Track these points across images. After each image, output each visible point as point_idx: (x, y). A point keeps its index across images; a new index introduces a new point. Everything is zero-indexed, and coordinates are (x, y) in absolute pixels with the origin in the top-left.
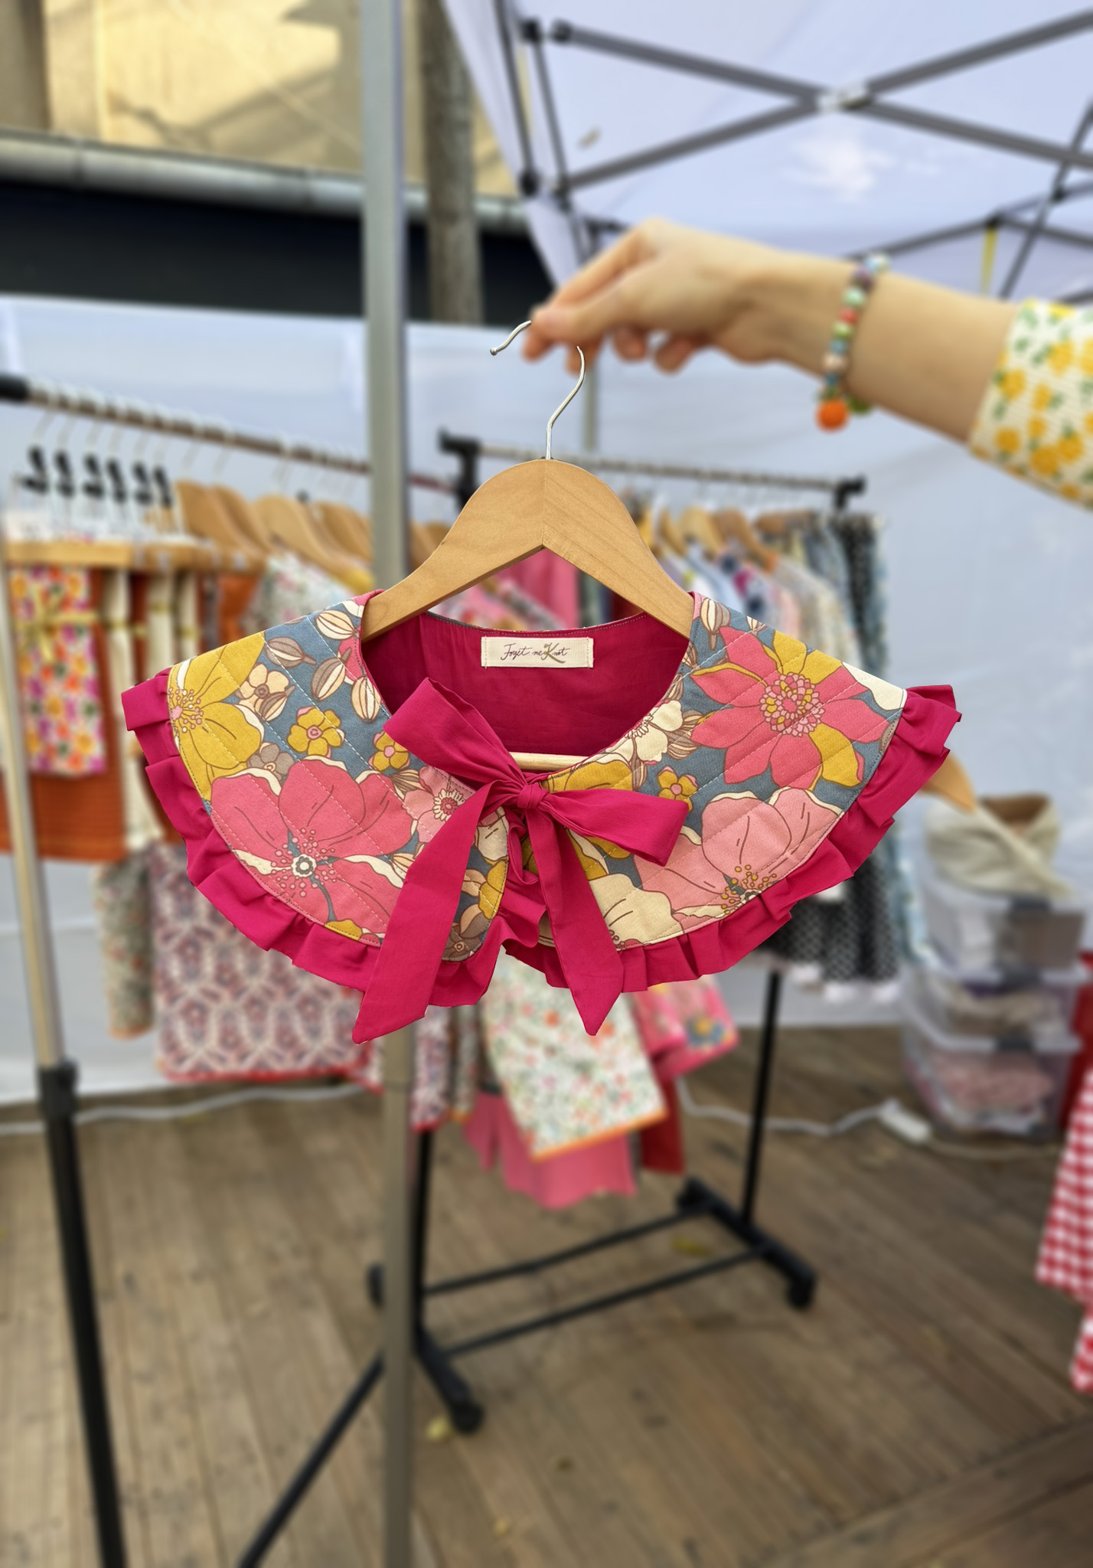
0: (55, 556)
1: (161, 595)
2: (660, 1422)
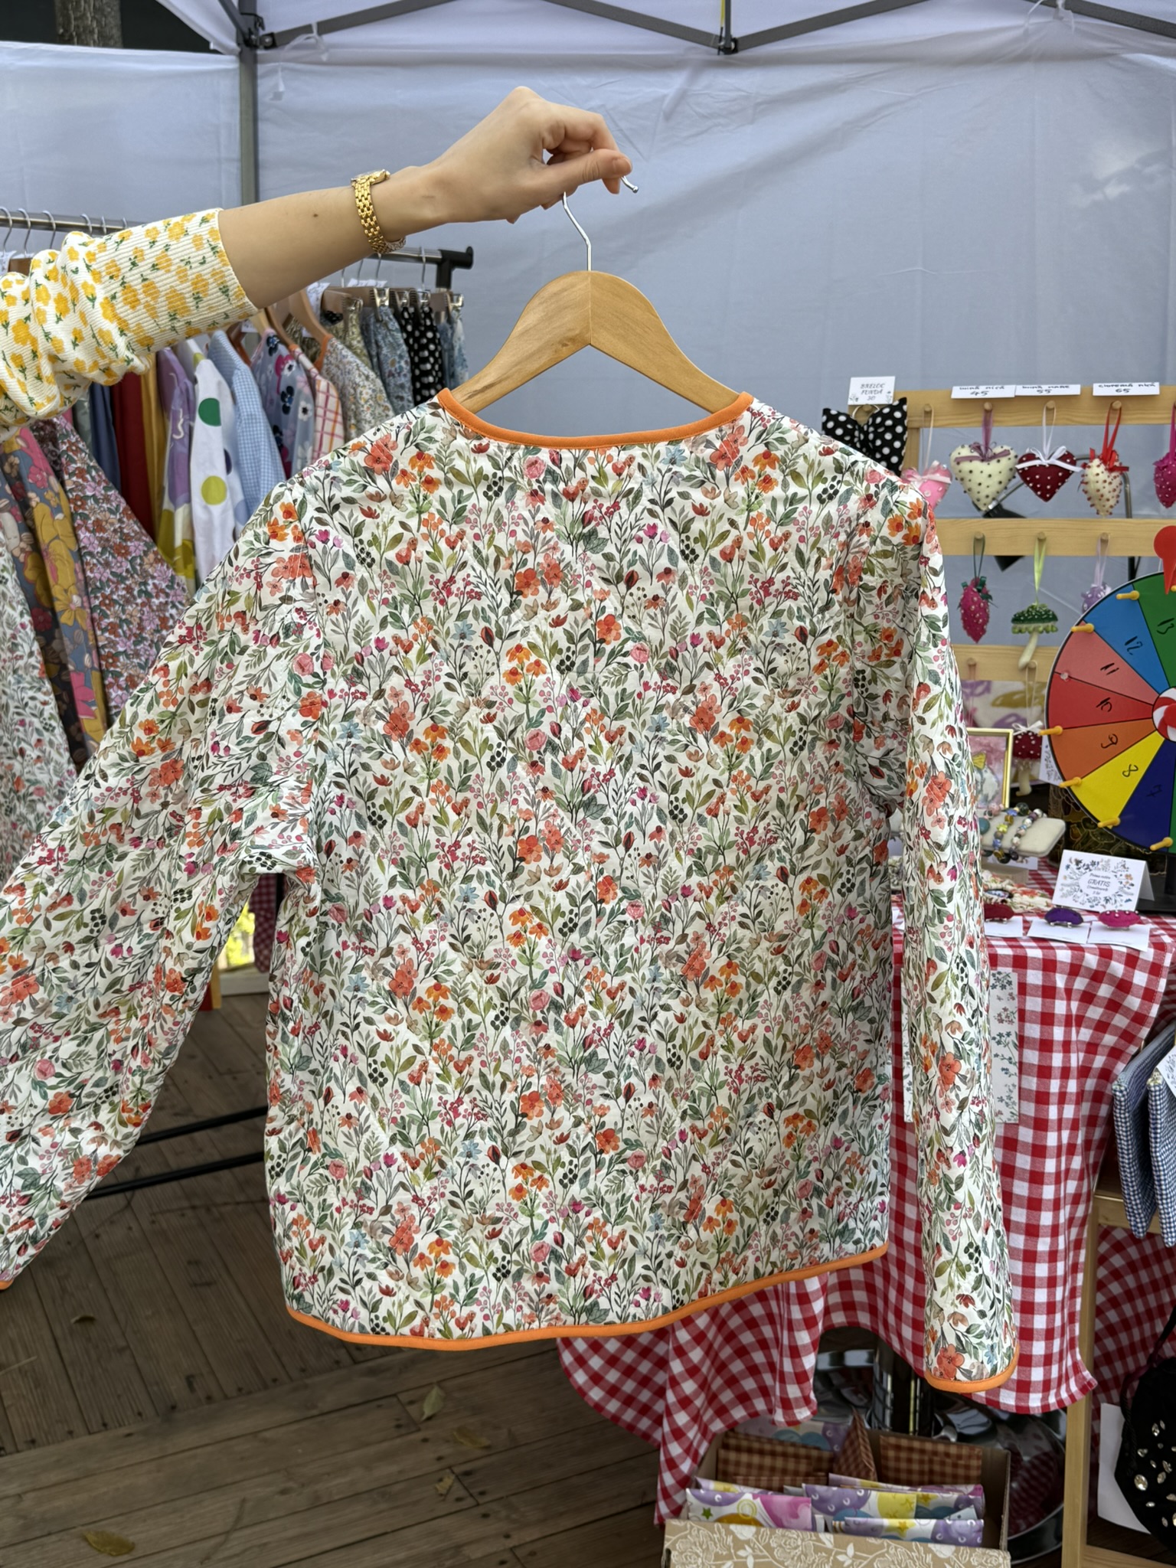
2: (209, 1284)
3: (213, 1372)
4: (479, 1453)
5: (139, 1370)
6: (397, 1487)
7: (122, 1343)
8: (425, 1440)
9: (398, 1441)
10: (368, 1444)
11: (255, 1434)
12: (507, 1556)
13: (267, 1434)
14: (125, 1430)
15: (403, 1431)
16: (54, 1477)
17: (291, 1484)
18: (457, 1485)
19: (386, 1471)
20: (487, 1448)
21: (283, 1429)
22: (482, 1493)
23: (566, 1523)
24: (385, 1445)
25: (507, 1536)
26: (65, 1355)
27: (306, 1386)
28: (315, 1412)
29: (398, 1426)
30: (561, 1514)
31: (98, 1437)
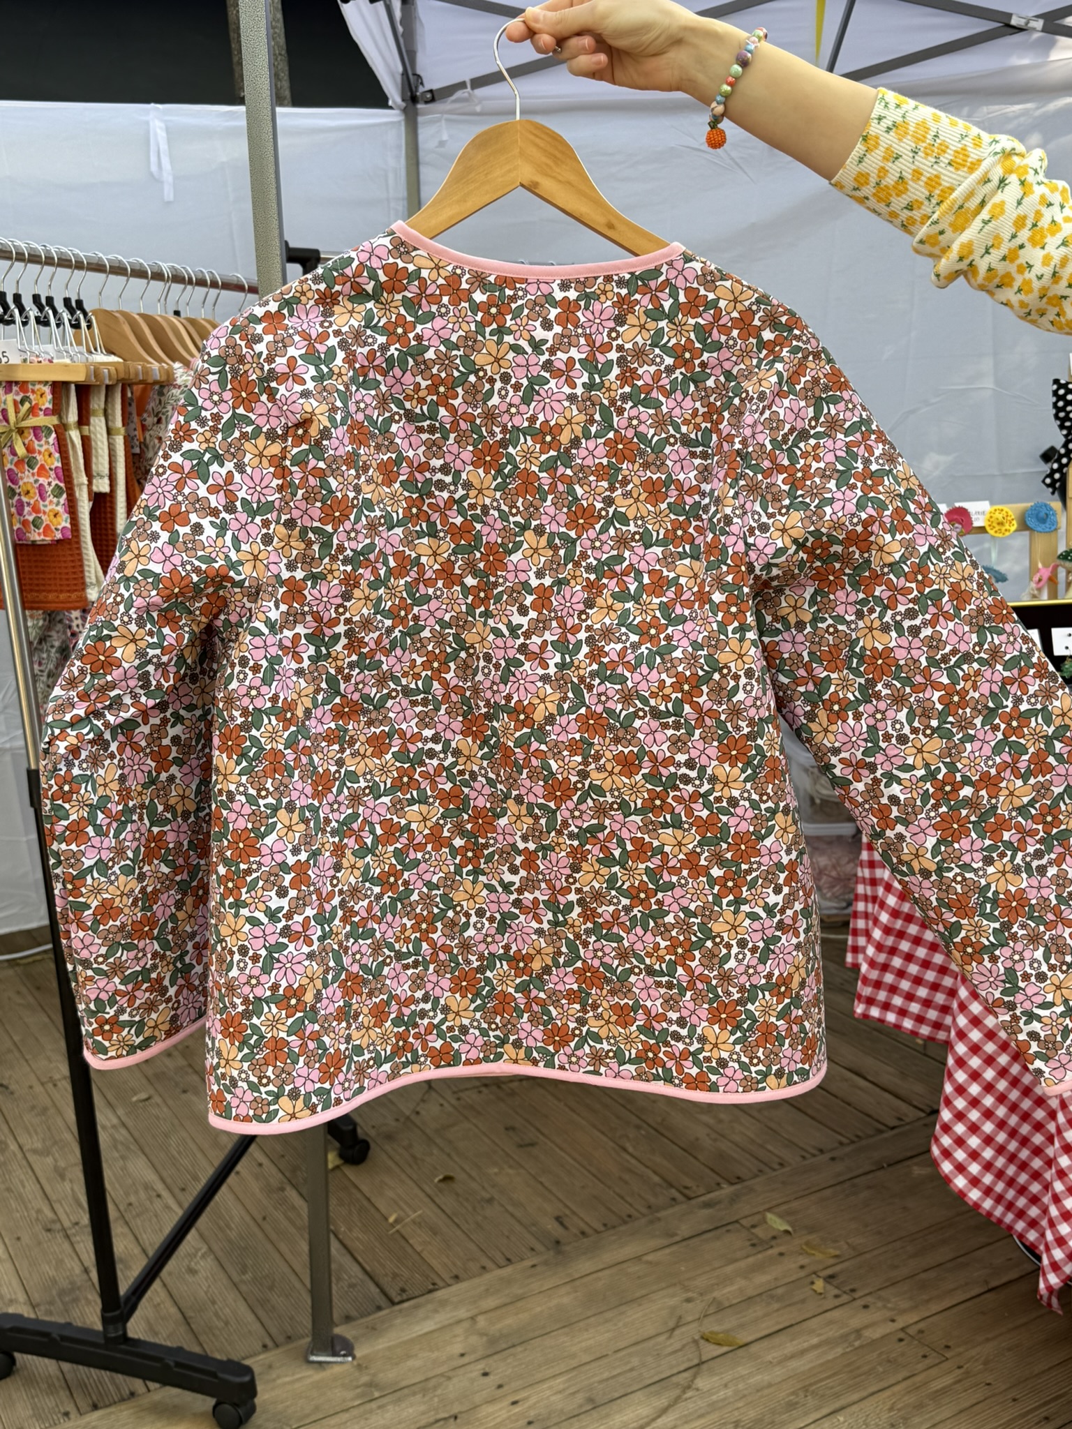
0: (21, 376)
1: (97, 403)
2: (532, 1145)
3: (574, 1213)
4: (832, 1261)
5: (512, 1215)
6: (780, 1291)
7: (487, 1196)
8: (781, 1254)
9: (760, 1256)
10: (736, 1260)
11: (638, 1258)
12: (902, 1335)
13: (650, 1258)
14: (528, 1263)
15: (760, 1248)
16: (491, 1302)
17: (690, 1294)
18: (829, 1287)
19: (762, 1279)
20: (836, 1256)
21: (659, 1253)
22: (853, 1290)
23: (935, 1307)
24: (751, 1260)
25: (893, 1321)
26: (444, 1207)
27: (659, 1219)
28: (677, 1238)
29: (753, 1245)
30: (928, 1301)
31: (508, 1270)
